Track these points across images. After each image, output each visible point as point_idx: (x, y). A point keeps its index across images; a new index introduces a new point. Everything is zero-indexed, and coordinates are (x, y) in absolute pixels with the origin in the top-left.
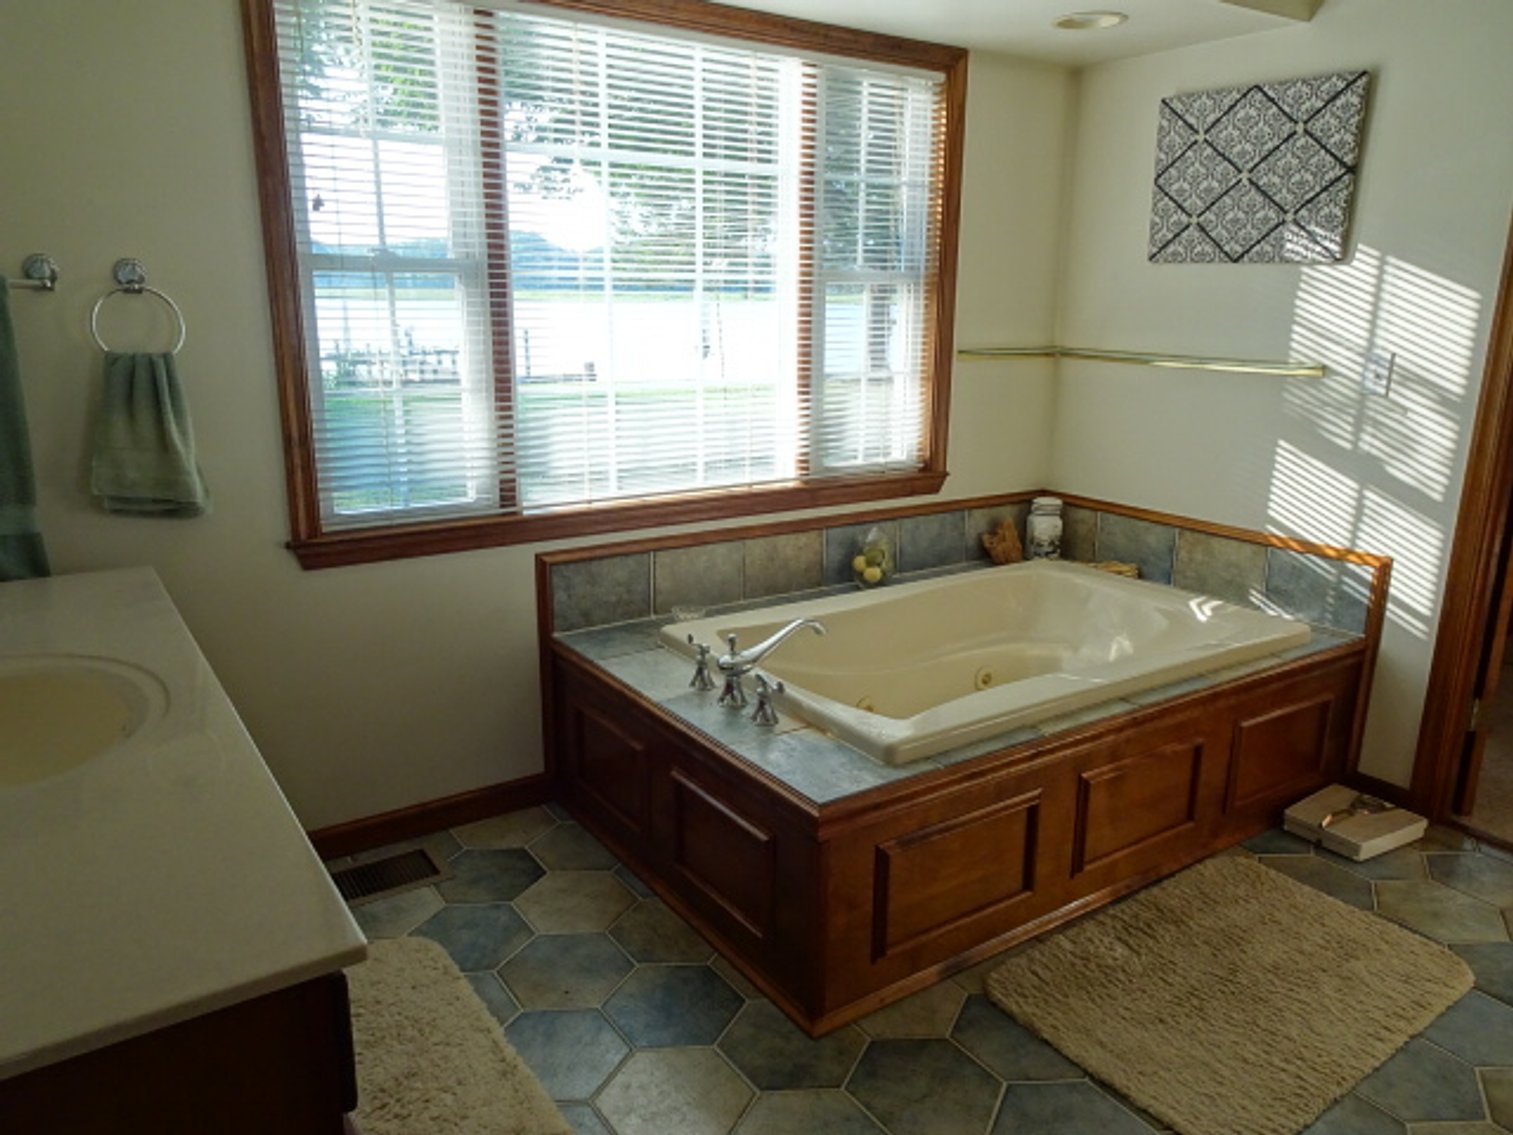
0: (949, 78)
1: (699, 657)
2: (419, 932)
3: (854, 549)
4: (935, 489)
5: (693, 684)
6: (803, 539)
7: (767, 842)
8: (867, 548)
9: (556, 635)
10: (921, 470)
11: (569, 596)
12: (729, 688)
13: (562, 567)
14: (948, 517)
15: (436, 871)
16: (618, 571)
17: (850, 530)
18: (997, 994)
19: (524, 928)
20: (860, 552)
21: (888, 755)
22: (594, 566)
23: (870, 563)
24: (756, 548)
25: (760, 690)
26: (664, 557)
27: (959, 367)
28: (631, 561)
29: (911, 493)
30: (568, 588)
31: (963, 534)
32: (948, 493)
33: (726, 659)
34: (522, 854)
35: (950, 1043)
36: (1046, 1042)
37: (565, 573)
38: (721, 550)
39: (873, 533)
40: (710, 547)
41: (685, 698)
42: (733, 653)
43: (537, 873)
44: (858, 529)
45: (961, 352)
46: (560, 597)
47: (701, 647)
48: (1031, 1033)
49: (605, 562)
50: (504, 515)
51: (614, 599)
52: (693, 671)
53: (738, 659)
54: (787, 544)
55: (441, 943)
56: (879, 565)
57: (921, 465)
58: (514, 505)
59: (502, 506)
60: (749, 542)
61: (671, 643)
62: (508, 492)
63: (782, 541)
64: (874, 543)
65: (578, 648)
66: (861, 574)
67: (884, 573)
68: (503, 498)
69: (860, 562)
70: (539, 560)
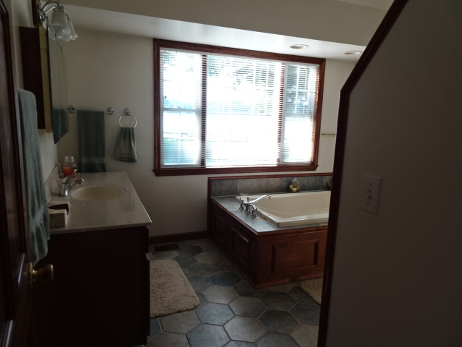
0: (320, 66)
1: (241, 202)
2: (173, 259)
3: (290, 183)
4: (315, 170)
5: (239, 209)
6: (276, 179)
7: (248, 243)
8: (293, 183)
9: (212, 197)
10: (311, 164)
11: (215, 188)
12: (247, 209)
13: (215, 181)
14: (318, 177)
15: (179, 248)
16: (228, 183)
17: (289, 178)
19: (196, 261)
20: (292, 184)
21: (278, 225)
22: (222, 182)
23: (294, 187)
24: (264, 181)
25: (252, 209)
26: (240, 181)
27: (322, 139)
28: (231, 181)
29: (308, 170)
30: (215, 186)
31: (322, 183)
32: (318, 171)
33: (246, 202)
34: (199, 247)
37: (215, 183)
38: (254, 180)
39: (295, 179)
40: (251, 179)
41: (237, 211)
42: (248, 201)
43: (201, 251)
44: (292, 178)
45: (323, 134)
46: (213, 188)
47: (242, 200)
49: (225, 181)
50: (201, 168)
51: (226, 190)
52: (239, 206)
53: (249, 203)
55: (177, 262)
56: (296, 188)
57: (311, 163)
58: (204, 165)
59: (201, 165)
60: (262, 179)
61: (238, 201)
62: (203, 162)
63: (270, 179)
64: (295, 182)
65: (216, 200)
66: (291, 190)
67: (297, 190)
68: (202, 164)
69: (291, 186)
70: (209, 179)
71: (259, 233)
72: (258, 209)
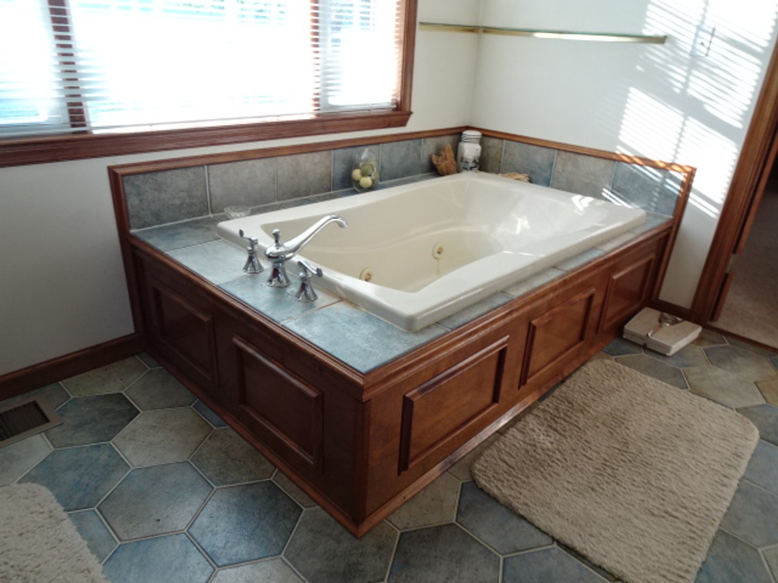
1: (250, 248)
2: (30, 478)
3: (352, 165)
4: (403, 123)
5: (246, 268)
6: (317, 157)
7: (317, 397)
8: (361, 164)
9: (133, 231)
10: (395, 110)
11: (141, 201)
12: (276, 273)
13: (132, 177)
14: (411, 143)
15: (47, 420)
16: (179, 181)
17: (349, 150)
18: (483, 482)
19: (121, 464)
20: (357, 167)
21: (409, 324)
22: (160, 177)
23: (364, 174)
24: (285, 164)
25: (301, 274)
26: (216, 170)
27: (420, 35)
28: (189, 172)
29: (389, 126)
30: (139, 194)
31: (419, 155)
32: (412, 126)
33: (272, 249)
34: (120, 398)
35: (455, 525)
36: (522, 517)
37: (136, 183)
38: (259, 164)
39: (365, 154)
40: (251, 162)
41: (241, 281)
42: (278, 244)
43: (132, 413)
44: (354, 150)
45: (422, 23)
46: (132, 202)
47: (250, 239)
48: (511, 510)
49: (168, 174)
50: (75, 133)
51: (178, 202)
52: (245, 258)
53: (281, 249)
54: (307, 161)
56: (370, 176)
57: (395, 106)
58: (84, 125)
59: (73, 126)
60: (280, 159)
61: (227, 236)
62: (76, 114)
63: (302, 158)
64: (366, 160)
65: (151, 242)
66: (358, 182)
67: (373, 181)
68: (72, 119)
69: (357, 173)
70: (112, 171)
71: (364, 375)
72: (328, 274)
